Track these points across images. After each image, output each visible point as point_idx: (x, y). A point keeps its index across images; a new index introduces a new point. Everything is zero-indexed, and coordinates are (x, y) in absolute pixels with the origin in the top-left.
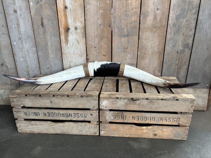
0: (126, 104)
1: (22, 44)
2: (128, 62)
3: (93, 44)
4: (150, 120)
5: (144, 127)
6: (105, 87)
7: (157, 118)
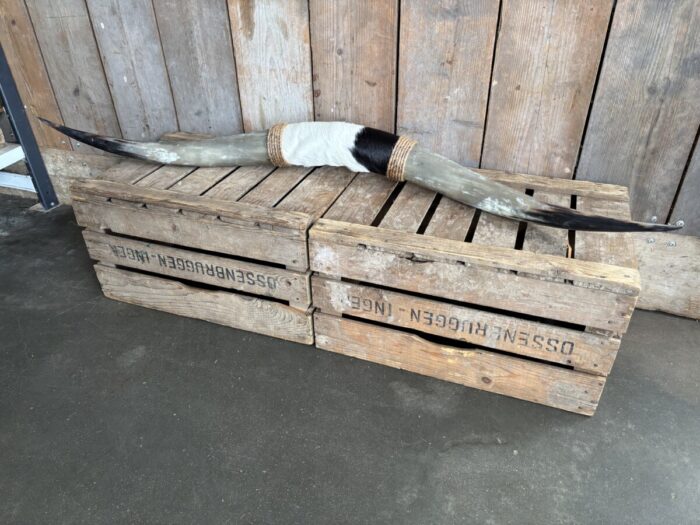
0: (392, 270)
2: (452, 114)
3: (334, 40)
4: (471, 331)
5: (450, 351)
6: (344, 202)
7: (492, 330)
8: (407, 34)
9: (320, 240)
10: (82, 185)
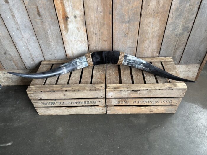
0: (129, 94)
1: (21, 34)
4: (148, 103)
6: (109, 77)
7: (154, 101)
8: (115, 28)
9: (109, 91)
10: (31, 89)
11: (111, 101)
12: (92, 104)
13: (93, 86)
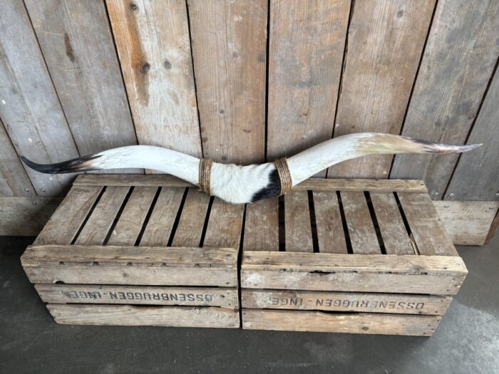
0: (304, 280)
1: (24, 103)
3: (217, 103)
5: (342, 317)
6: (251, 227)
7: (373, 303)
8: (274, 98)
9: (250, 269)
10: (33, 254)
11: (254, 296)
12: (202, 303)
13: (206, 252)
